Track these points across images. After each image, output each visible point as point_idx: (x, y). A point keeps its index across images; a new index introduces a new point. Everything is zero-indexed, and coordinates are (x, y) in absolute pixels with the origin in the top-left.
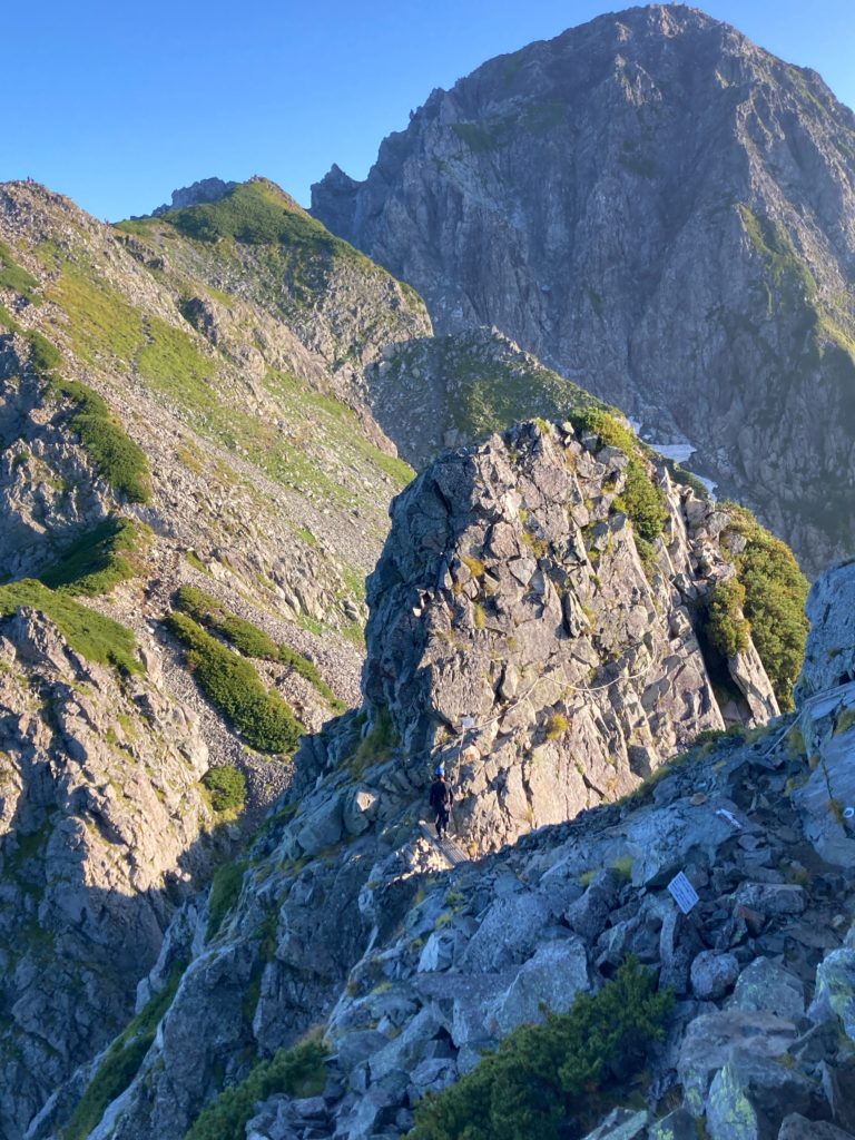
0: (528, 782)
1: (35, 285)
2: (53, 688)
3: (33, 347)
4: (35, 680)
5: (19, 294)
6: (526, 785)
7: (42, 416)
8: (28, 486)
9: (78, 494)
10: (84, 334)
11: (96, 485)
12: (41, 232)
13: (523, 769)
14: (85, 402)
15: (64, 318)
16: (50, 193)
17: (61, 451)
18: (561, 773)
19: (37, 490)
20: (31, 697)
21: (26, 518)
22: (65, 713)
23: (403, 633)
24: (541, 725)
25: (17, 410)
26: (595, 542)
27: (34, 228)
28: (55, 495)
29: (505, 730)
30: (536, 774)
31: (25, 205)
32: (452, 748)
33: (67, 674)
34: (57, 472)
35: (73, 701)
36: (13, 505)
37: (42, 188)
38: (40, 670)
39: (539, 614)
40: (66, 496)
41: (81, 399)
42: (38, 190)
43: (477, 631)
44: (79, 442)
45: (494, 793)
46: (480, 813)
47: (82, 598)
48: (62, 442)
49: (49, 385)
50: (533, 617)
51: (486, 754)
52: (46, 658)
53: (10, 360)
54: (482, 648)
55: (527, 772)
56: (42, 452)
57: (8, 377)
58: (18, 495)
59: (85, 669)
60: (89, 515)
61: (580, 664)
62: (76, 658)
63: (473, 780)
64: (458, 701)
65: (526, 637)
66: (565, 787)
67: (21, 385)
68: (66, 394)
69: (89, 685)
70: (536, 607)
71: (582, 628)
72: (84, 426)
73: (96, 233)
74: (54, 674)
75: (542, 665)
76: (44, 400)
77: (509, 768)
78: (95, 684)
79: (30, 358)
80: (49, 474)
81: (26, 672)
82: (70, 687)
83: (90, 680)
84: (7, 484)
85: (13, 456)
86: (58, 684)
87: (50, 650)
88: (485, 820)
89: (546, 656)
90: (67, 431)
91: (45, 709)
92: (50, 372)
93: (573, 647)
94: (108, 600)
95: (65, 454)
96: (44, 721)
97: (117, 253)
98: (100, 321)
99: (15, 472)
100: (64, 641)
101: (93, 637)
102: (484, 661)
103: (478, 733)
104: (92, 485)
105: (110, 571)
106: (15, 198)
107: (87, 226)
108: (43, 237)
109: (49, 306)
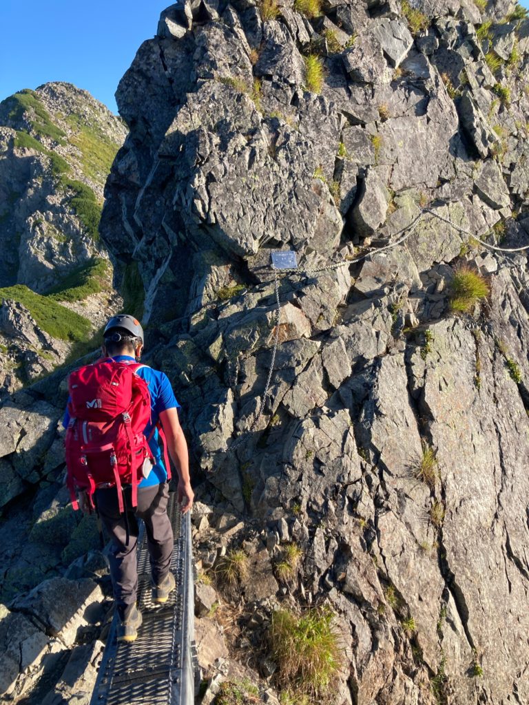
0: (421, 390)
1: (63, 135)
2: (24, 354)
3: (52, 161)
4: (12, 349)
5: (53, 140)
6: (417, 399)
7: (55, 200)
8: (42, 239)
9: (73, 245)
10: (91, 163)
11: (84, 239)
12: (70, 109)
13: (408, 364)
14: (81, 192)
15: (80, 154)
16: (77, 89)
17: (63, 219)
18: (483, 376)
19: (48, 242)
20: (9, 360)
21: (41, 258)
22: (32, 371)
23: (149, 80)
24: (433, 289)
25: (40, 197)
26: (495, 44)
27: (66, 107)
28: (58, 245)
29: (366, 286)
30: (435, 376)
31: (61, 94)
32: (244, 313)
33: (35, 344)
34: (60, 231)
35: (38, 363)
36: (33, 251)
37: (72, 86)
38: (17, 342)
39: (422, 109)
40: (66, 246)
41: (79, 190)
42: (69, 87)
43: (307, 95)
44: (75, 214)
45: (344, 415)
46: (309, 466)
47: (64, 302)
48: (63, 212)
49: (60, 182)
50: (411, 113)
51: (324, 327)
52: (21, 334)
53: (38, 168)
54: (317, 128)
55: (417, 371)
56: (51, 219)
57: (35, 178)
58: (36, 245)
59: (49, 342)
60: (79, 257)
61: (486, 207)
62: (42, 334)
63: (292, 382)
64: (261, 208)
65: (400, 143)
66: (492, 406)
67: (43, 182)
68: (70, 187)
69: (52, 353)
70: (415, 98)
71: (491, 146)
72: (78, 204)
73: (104, 112)
74: (26, 345)
75: (428, 197)
76: (56, 190)
77: (378, 360)
78: (56, 352)
79: (50, 167)
80: (55, 232)
81: (7, 343)
82: (36, 353)
83: (52, 349)
84: (29, 238)
85: (33, 221)
86: (28, 351)
87: (24, 329)
88: (322, 483)
89: (432, 183)
90: (68, 207)
91: (19, 368)
92: (61, 175)
93: (477, 175)
94: (82, 305)
95: (66, 220)
96: (17, 376)
97: (115, 123)
98: (102, 157)
99: (34, 231)
100: (35, 323)
101: (59, 322)
102: (322, 152)
103: (308, 282)
104: (81, 239)
105: (85, 287)
106: (56, 90)
107: (98, 108)
108: (71, 112)
109: (71, 147)
